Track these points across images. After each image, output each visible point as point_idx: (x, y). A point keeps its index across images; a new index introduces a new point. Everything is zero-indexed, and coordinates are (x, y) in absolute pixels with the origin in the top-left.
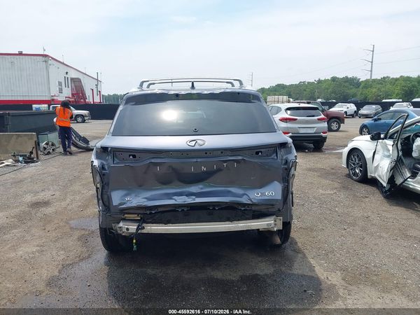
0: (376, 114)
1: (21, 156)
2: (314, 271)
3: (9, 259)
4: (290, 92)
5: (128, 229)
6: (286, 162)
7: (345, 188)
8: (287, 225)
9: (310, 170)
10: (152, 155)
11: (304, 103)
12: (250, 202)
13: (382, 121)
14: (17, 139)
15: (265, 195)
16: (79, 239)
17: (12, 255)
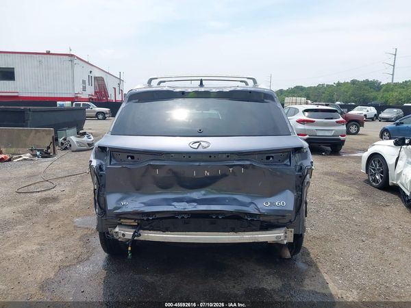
0: (397, 118)
1: (38, 150)
2: (327, 288)
3: (7, 257)
4: (308, 95)
5: (124, 235)
6: (301, 169)
7: (363, 194)
8: (298, 238)
9: (327, 174)
10: (152, 157)
11: (323, 105)
12: (257, 212)
13: (405, 125)
14: (36, 133)
15: (275, 205)
16: (80, 239)
17: (11, 253)
